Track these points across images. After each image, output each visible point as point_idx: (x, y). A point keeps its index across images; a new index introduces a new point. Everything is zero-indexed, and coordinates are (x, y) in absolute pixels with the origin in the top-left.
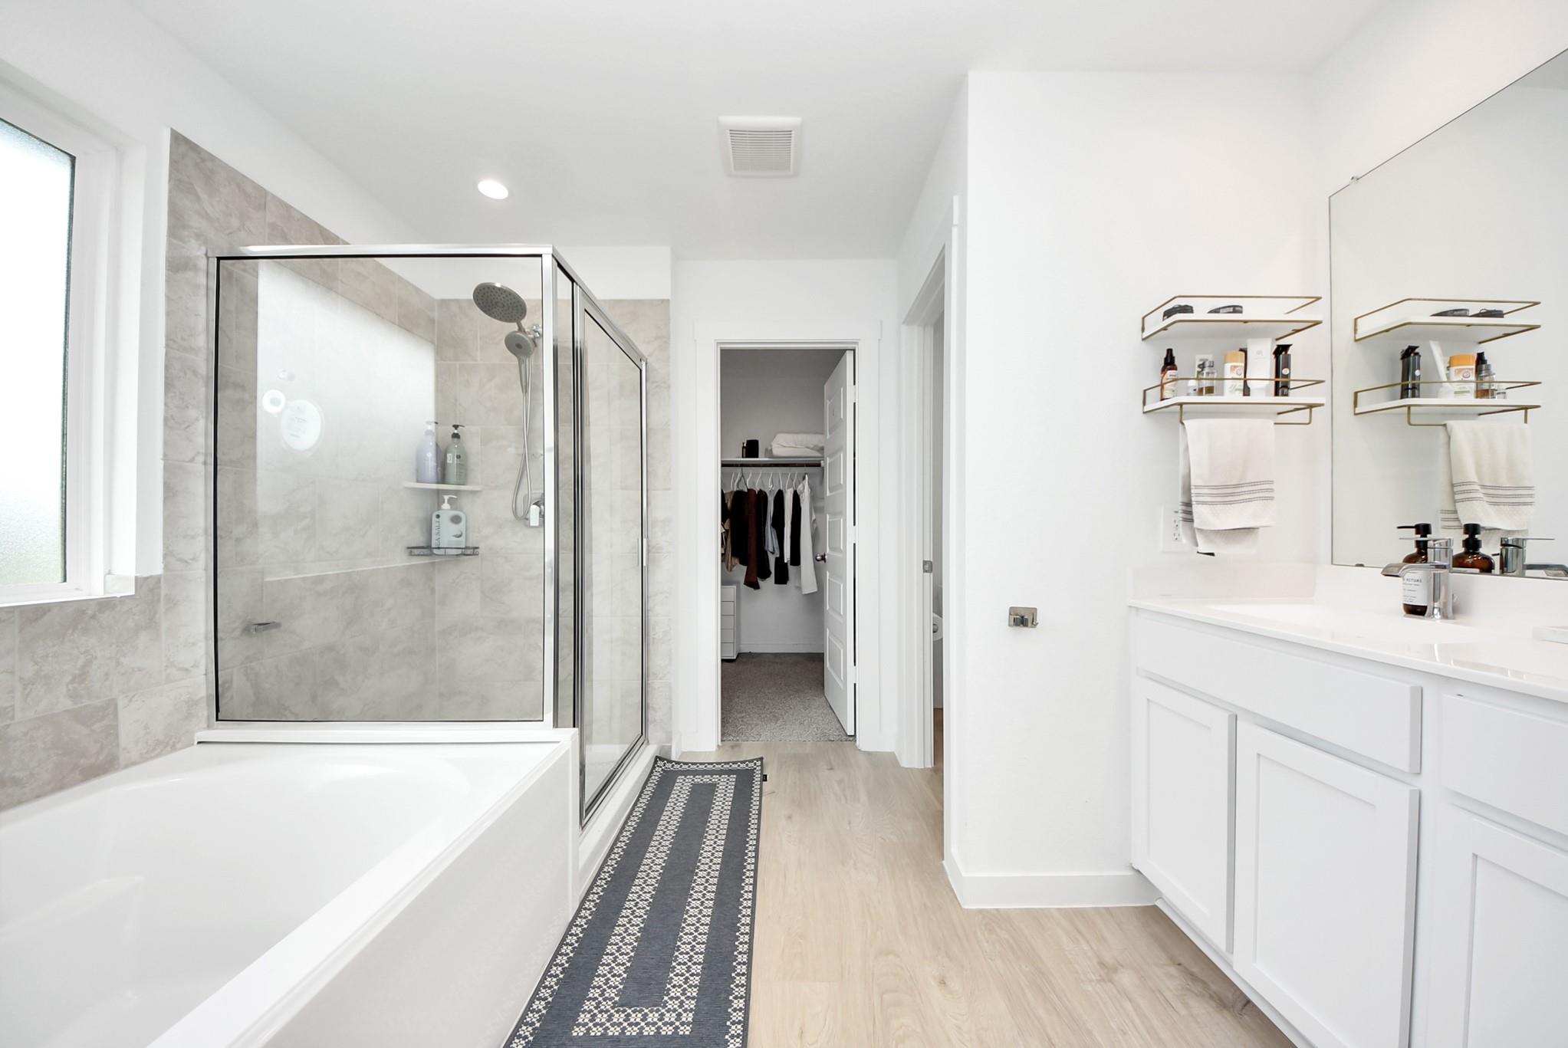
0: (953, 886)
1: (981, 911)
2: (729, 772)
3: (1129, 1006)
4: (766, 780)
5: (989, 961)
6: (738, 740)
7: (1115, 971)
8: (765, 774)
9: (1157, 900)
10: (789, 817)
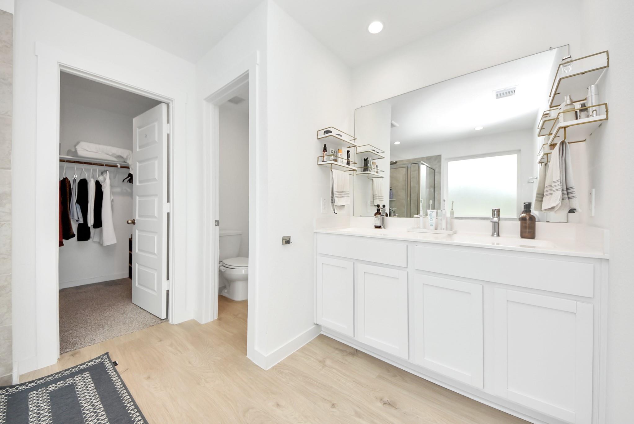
0: (257, 364)
1: (273, 368)
2: (81, 372)
3: (334, 371)
4: (117, 365)
5: (288, 384)
6: (75, 349)
7: (324, 362)
8: (113, 361)
9: (320, 332)
10: (149, 378)
